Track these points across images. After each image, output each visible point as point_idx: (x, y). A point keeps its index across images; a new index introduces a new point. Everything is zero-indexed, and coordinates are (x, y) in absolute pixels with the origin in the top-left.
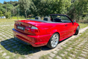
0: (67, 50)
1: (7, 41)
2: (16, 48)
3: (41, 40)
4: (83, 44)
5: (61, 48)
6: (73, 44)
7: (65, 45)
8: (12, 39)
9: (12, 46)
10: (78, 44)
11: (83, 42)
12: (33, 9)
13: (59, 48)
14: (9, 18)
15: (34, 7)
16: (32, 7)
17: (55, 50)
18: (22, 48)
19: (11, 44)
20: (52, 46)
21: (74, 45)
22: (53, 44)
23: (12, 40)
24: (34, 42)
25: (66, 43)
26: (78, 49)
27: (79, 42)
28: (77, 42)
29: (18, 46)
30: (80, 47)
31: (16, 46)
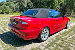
0: (56, 43)
1: (4, 34)
2: (10, 41)
5: (51, 41)
6: (63, 37)
7: (55, 38)
8: (9, 32)
9: (8, 39)
10: (67, 38)
11: (72, 35)
12: (30, 6)
13: (49, 41)
17: (45, 43)
18: (15, 41)
19: (7, 37)
20: (43, 39)
25: (57, 37)
26: (67, 42)
27: (69, 35)
28: (67, 35)
29: (13, 39)
30: (68, 40)
31: (11, 39)
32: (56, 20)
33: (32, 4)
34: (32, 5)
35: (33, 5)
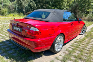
1: (2, 44)
2: (12, 54)
3: (43, 44)
4: (91, 46)
5: (67, 52)
7: (70, 48)
8: (8, 41)
9: (8, 50)
11: (90, 43)
12: (32, 5)
13: (64, 52)
14: (6, 16)
15: (33, 3)
16: (31, 3)
17: (60, 55)
18: (19, 53)
19: (6, 48)
20: (56, 50)
21: (81, 47)
22: (57, 47)
23: (8, 43)
24: (34, 47)
25: (72, 46)
27: (86, 43)
29: (15, 51)
30: (88, 51)
31: (13, 51)
32: (72, 25)
33: (34, 3)
34: (34, 5)
35: (36, 5)
